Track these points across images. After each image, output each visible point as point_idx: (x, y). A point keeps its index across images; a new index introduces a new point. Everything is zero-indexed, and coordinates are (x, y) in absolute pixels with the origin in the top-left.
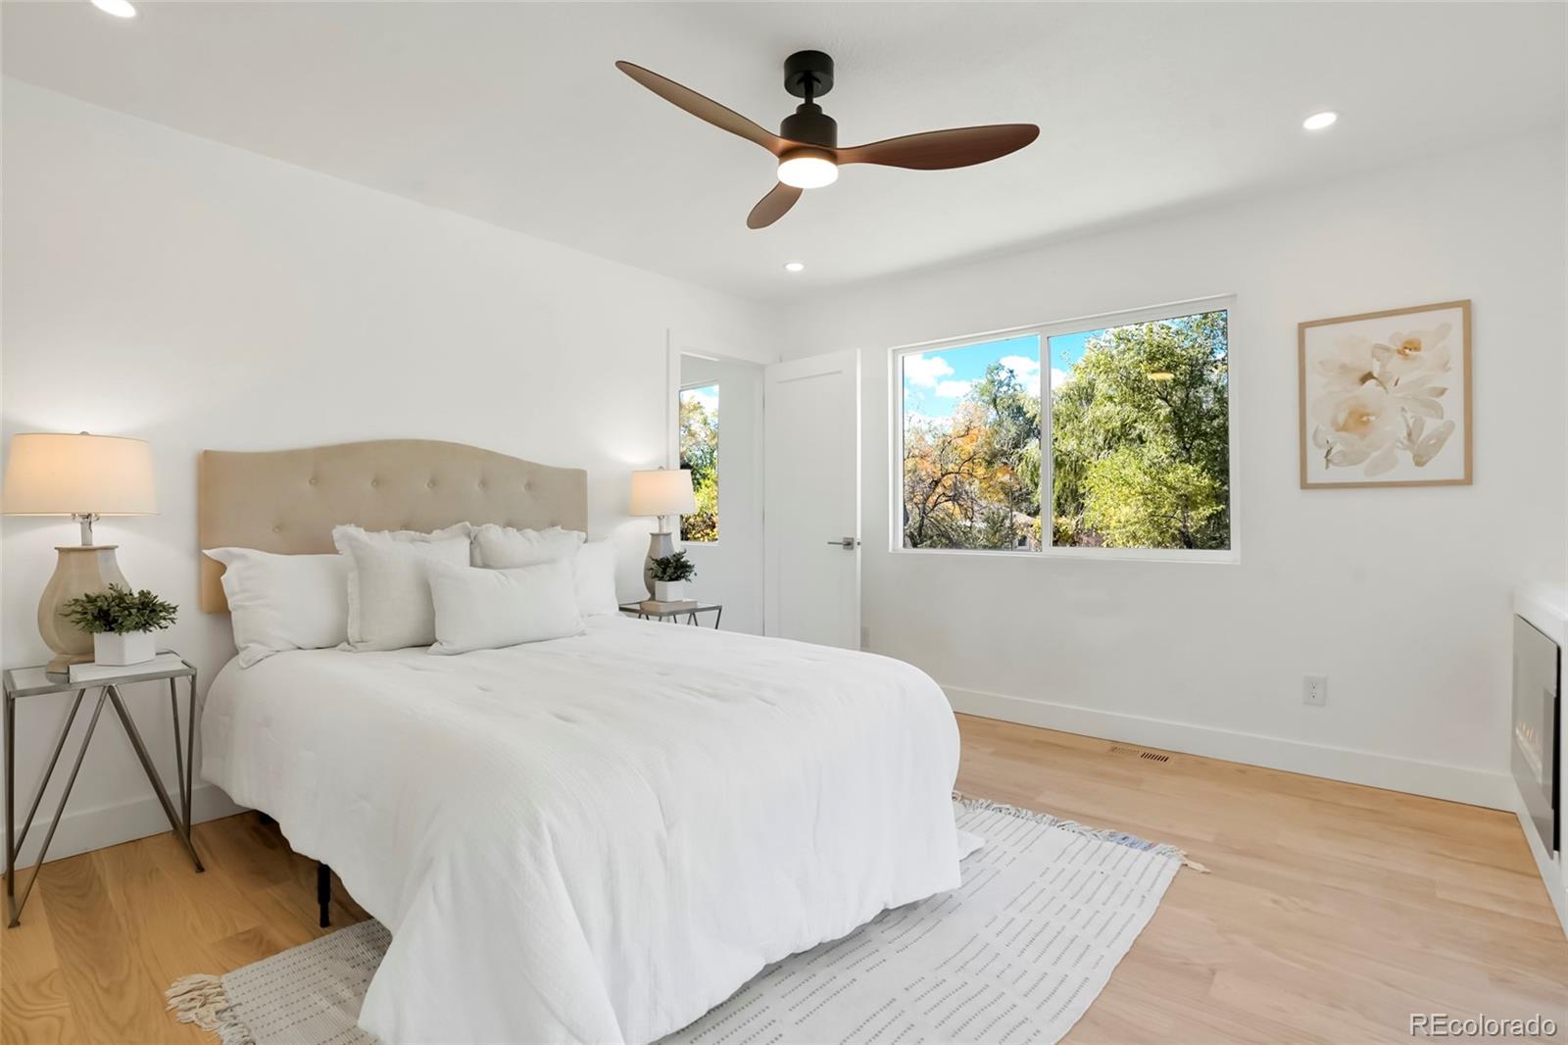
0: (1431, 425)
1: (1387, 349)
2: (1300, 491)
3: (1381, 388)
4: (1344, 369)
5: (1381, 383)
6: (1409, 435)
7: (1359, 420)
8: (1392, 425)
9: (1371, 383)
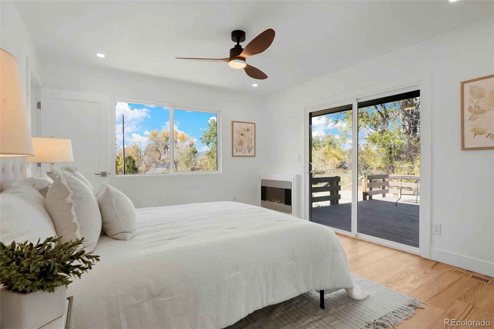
0: (251, 145)
1: (245, 129)
2: (232, 157)
3: (244, 137)
4: (239, 132)
5: (244, 136)
6: (248, 147)
7: (241, 143)
8: (245, 144)
9: (243, 136)
